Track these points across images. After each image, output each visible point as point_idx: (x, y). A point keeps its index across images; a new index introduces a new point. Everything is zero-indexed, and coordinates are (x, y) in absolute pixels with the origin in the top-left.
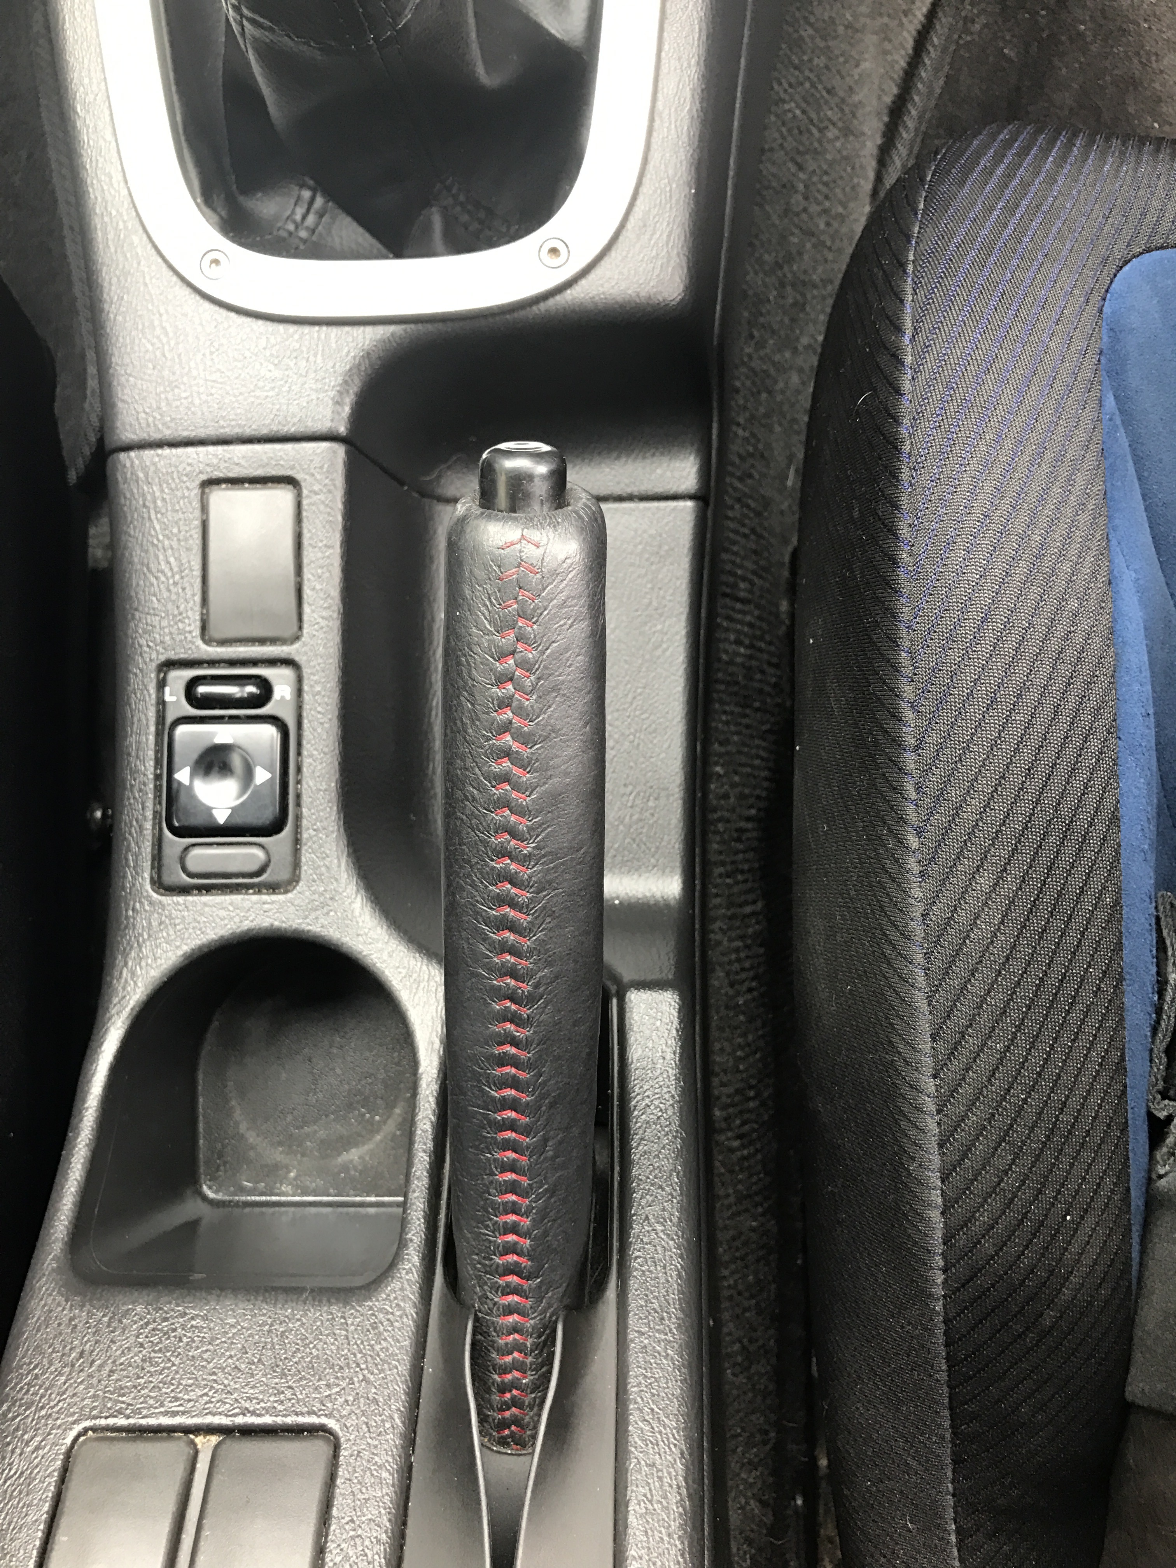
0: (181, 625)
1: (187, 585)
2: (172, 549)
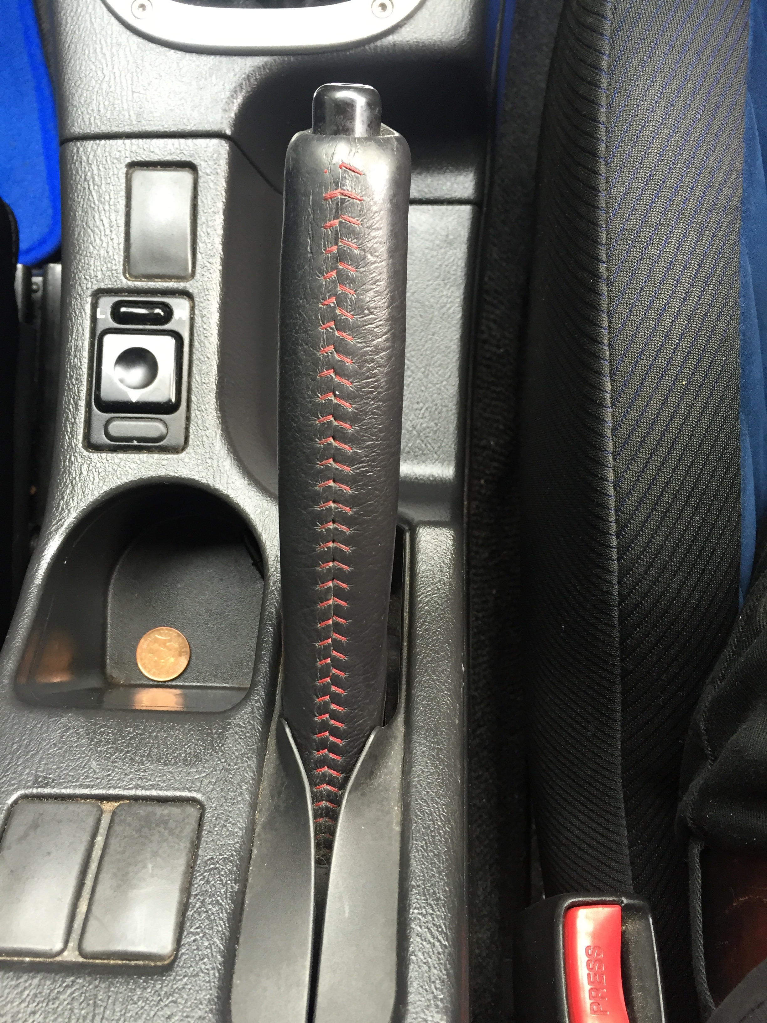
0: (109, 265)
1: (114, 236)
2: (104, 210)
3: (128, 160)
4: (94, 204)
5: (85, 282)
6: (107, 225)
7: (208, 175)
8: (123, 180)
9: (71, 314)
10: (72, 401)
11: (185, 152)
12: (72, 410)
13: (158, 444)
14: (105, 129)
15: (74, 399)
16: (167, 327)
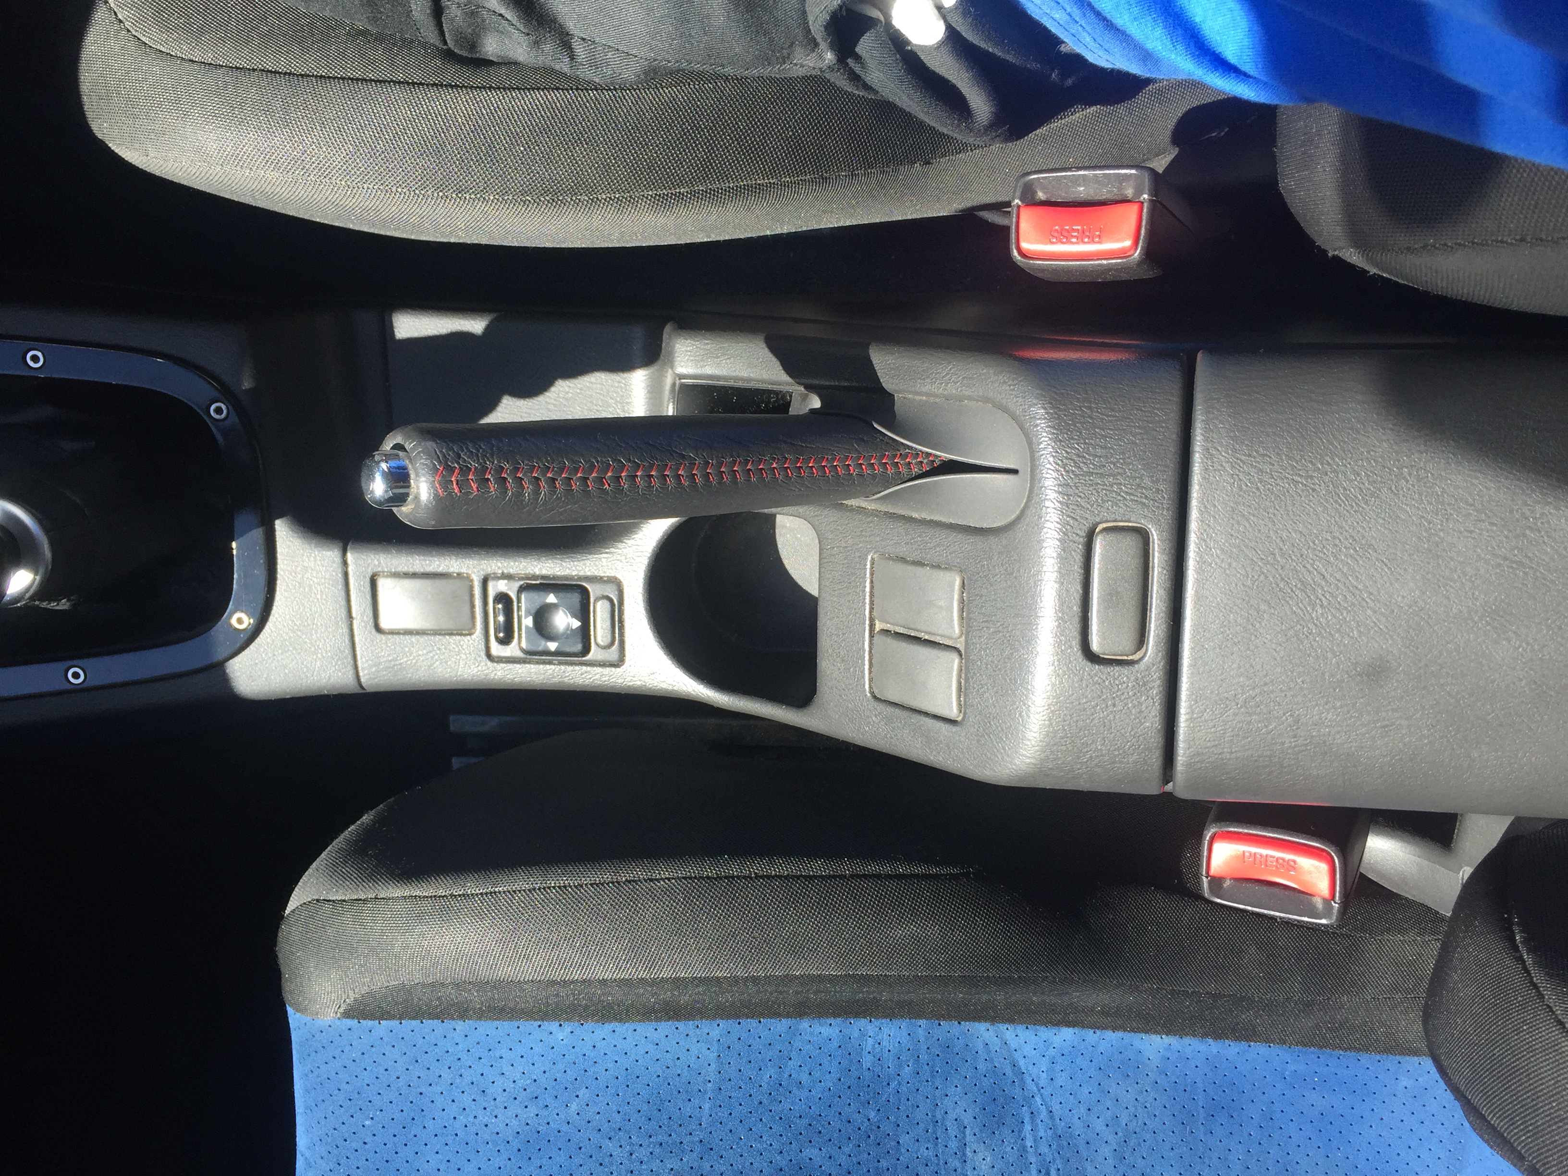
3: (374, 631)
4: (412, 660)
5: (480, 668)
6: (431, 649)
7: (380, 563)
8: (390, 636)
9: (509, 679)
10: (583, 676)
11: (362, 583)
12: (590, 676)
13: (616, 603)
14: (348, 651)
15: (582, 675)
16: (513, 596)
